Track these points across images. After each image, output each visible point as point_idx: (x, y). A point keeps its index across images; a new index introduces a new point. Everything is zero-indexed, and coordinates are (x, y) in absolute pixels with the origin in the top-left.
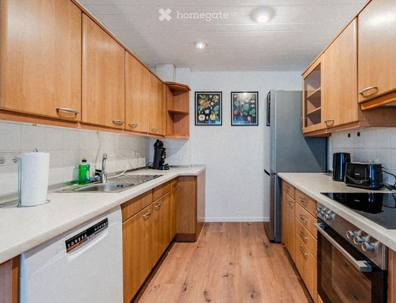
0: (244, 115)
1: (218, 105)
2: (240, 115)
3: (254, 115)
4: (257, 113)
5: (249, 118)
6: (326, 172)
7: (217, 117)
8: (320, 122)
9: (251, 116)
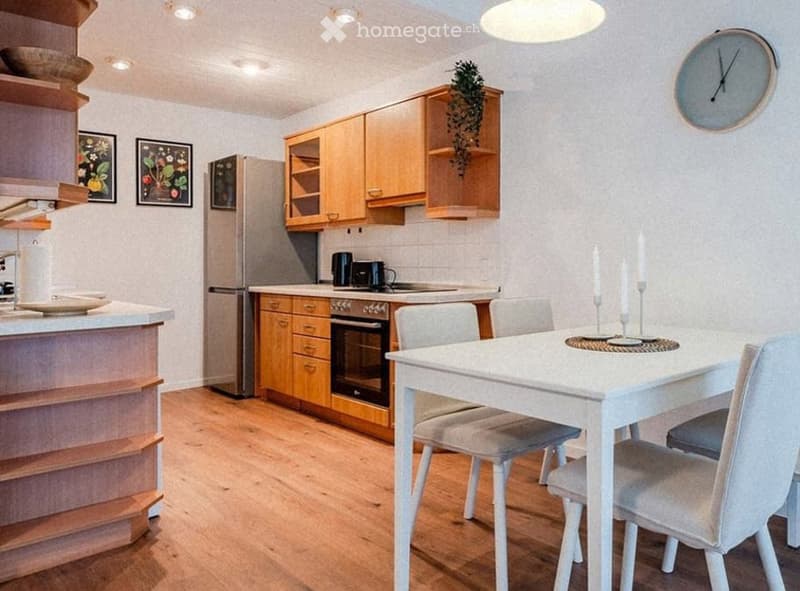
0: (163, 187)
1: (106, 160)
2: (156, 186)
3: (183, 188)
4: (190, 183)
5: (174, 193)
6: (316, 283)
7: (105, 185)
8: (318, 213)
9: (178, 189)
